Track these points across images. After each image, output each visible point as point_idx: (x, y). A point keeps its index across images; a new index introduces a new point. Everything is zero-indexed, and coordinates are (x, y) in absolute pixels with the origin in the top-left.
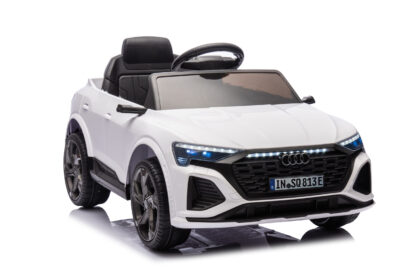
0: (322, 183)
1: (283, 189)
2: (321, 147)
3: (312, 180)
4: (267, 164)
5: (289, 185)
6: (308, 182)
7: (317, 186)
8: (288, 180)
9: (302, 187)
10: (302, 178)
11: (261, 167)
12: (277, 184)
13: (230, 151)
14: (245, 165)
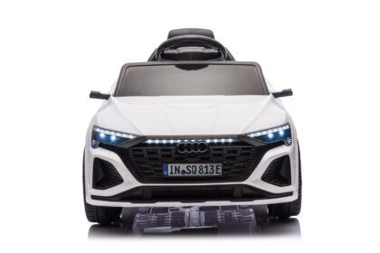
0: (220, 171)
1: (177, 175)
2: (227, 137)
3: (209, 168)
4: (163, 150)
5: (183, 172)
6: (204, 170)
7: (215, 174)
8: (183, 167)
9: (198, 174)
10: (198, 165)
11: (156, 153)
12: (171, 170)
13: (131, 137)
14: (141, 150)
